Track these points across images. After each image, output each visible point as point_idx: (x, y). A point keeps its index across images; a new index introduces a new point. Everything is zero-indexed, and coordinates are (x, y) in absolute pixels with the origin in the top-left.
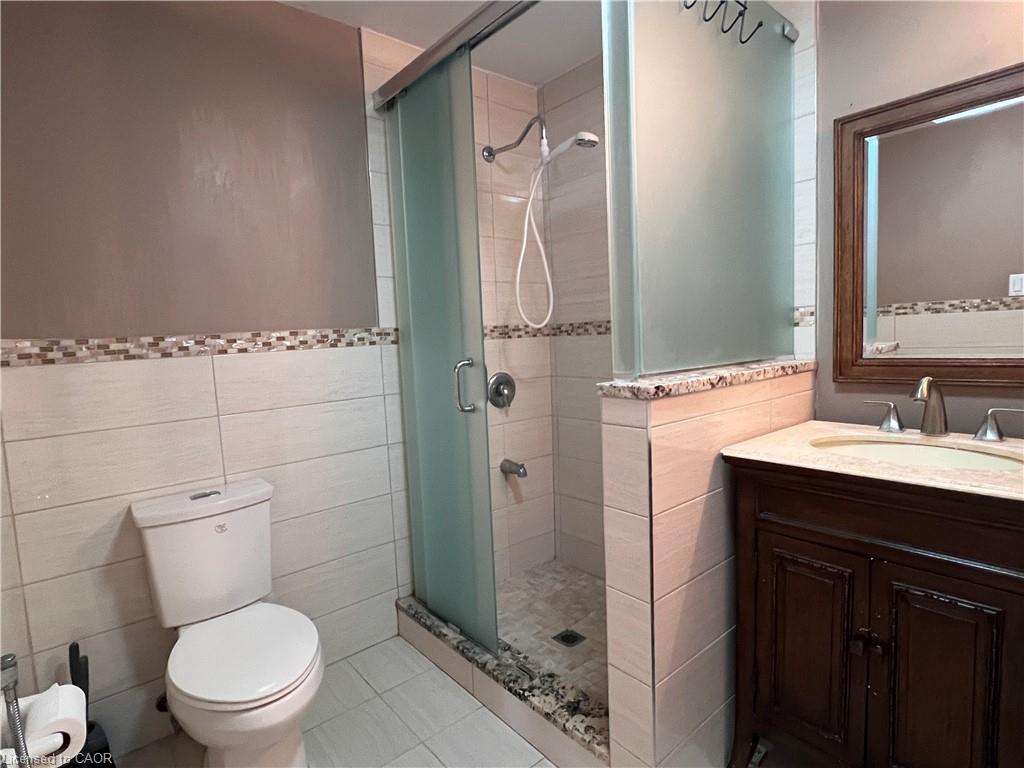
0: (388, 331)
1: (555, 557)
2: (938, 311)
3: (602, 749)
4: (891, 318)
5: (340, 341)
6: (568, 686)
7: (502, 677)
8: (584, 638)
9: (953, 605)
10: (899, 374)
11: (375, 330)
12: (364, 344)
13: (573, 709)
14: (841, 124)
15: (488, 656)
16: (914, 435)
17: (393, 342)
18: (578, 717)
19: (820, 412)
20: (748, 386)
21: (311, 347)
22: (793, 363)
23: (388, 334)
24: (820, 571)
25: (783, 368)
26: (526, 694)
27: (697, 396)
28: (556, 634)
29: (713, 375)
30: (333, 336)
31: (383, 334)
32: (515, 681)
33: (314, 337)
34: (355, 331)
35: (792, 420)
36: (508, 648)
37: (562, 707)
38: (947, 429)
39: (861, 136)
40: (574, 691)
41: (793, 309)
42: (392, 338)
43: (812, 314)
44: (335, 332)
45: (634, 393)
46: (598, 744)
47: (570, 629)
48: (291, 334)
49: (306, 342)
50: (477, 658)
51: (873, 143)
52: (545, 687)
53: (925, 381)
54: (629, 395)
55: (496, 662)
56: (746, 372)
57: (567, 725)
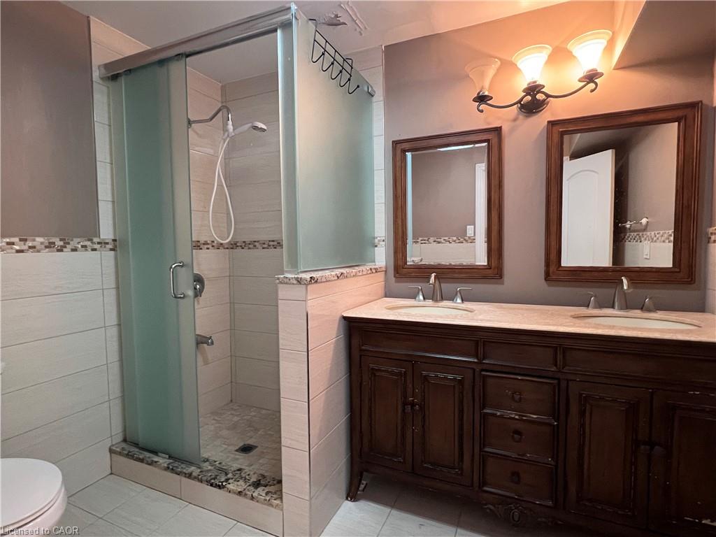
0: (107, 241)
1: (231, 401)
2: (439, 243)
3: (278, 502)
4: (419, 245)
5: (65, 247)
6: (252, 473)
7: (205, 478)
8: (256, 447)
9: (446, 378)
10: (422, 272)
11: (96, 240)
12: (86, 250)
13: (257, 485)
14: (395, 143)
15: (193, 468)
16: (429, 302)
17: (111, 250)
18: (260, 489)
19: (388, 294)
20: (356, 278)
21: (39, 251)
22: (376, 267)
23: (107, 243)
24: (392, 373)
25: (371, 269)
26: (224, 484)
27: (330, 283)
28: (237, 448)
29: (338, 272)
30: (59, 243)
31: (103, 243)
32: (214, 479)
33: (42, 243)
34: (79, 240)
35: (376, 298)
36: (207, 460)
37: (250, 485)
38: (442, 299)
39: (404, 151)
40: (256, 475)
41: (374, 238)
42: (110, 246)
43: (384, 241)
44: (61, 240)
45: (298, 281)
46: (275, 500)
47: (246, 443)
48: (21, 240)
49: (34, 247)
50: (184, 471)
51: (409, 155)
52: (236, 477)
53: (433, 275)
54: (295, 282)
55: (199, 470)
56: (354, 270)
57: (254, 494)
